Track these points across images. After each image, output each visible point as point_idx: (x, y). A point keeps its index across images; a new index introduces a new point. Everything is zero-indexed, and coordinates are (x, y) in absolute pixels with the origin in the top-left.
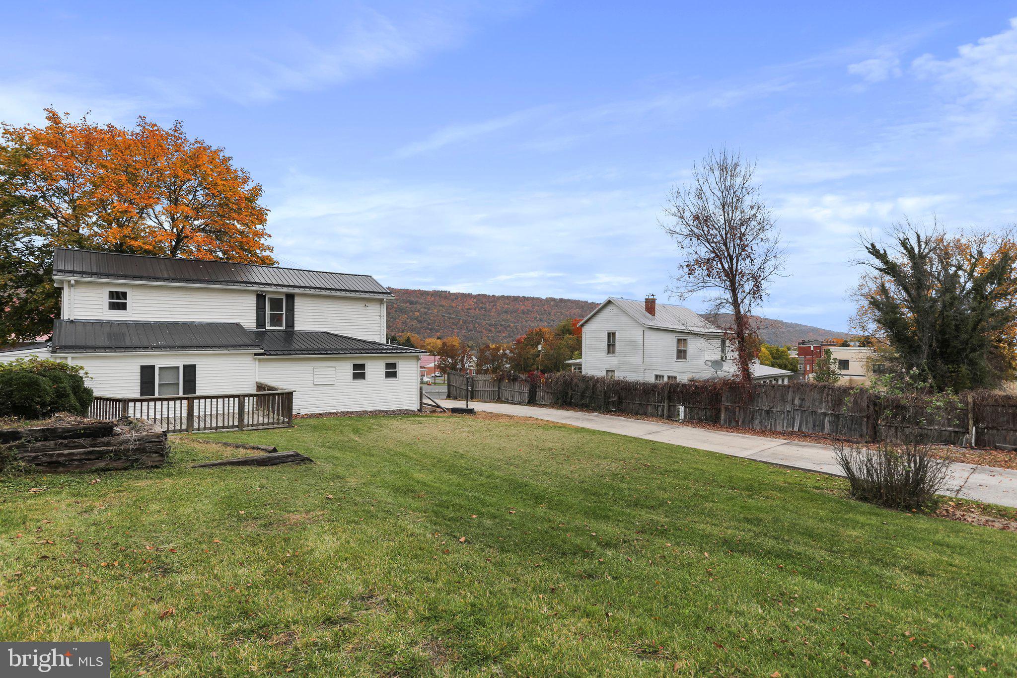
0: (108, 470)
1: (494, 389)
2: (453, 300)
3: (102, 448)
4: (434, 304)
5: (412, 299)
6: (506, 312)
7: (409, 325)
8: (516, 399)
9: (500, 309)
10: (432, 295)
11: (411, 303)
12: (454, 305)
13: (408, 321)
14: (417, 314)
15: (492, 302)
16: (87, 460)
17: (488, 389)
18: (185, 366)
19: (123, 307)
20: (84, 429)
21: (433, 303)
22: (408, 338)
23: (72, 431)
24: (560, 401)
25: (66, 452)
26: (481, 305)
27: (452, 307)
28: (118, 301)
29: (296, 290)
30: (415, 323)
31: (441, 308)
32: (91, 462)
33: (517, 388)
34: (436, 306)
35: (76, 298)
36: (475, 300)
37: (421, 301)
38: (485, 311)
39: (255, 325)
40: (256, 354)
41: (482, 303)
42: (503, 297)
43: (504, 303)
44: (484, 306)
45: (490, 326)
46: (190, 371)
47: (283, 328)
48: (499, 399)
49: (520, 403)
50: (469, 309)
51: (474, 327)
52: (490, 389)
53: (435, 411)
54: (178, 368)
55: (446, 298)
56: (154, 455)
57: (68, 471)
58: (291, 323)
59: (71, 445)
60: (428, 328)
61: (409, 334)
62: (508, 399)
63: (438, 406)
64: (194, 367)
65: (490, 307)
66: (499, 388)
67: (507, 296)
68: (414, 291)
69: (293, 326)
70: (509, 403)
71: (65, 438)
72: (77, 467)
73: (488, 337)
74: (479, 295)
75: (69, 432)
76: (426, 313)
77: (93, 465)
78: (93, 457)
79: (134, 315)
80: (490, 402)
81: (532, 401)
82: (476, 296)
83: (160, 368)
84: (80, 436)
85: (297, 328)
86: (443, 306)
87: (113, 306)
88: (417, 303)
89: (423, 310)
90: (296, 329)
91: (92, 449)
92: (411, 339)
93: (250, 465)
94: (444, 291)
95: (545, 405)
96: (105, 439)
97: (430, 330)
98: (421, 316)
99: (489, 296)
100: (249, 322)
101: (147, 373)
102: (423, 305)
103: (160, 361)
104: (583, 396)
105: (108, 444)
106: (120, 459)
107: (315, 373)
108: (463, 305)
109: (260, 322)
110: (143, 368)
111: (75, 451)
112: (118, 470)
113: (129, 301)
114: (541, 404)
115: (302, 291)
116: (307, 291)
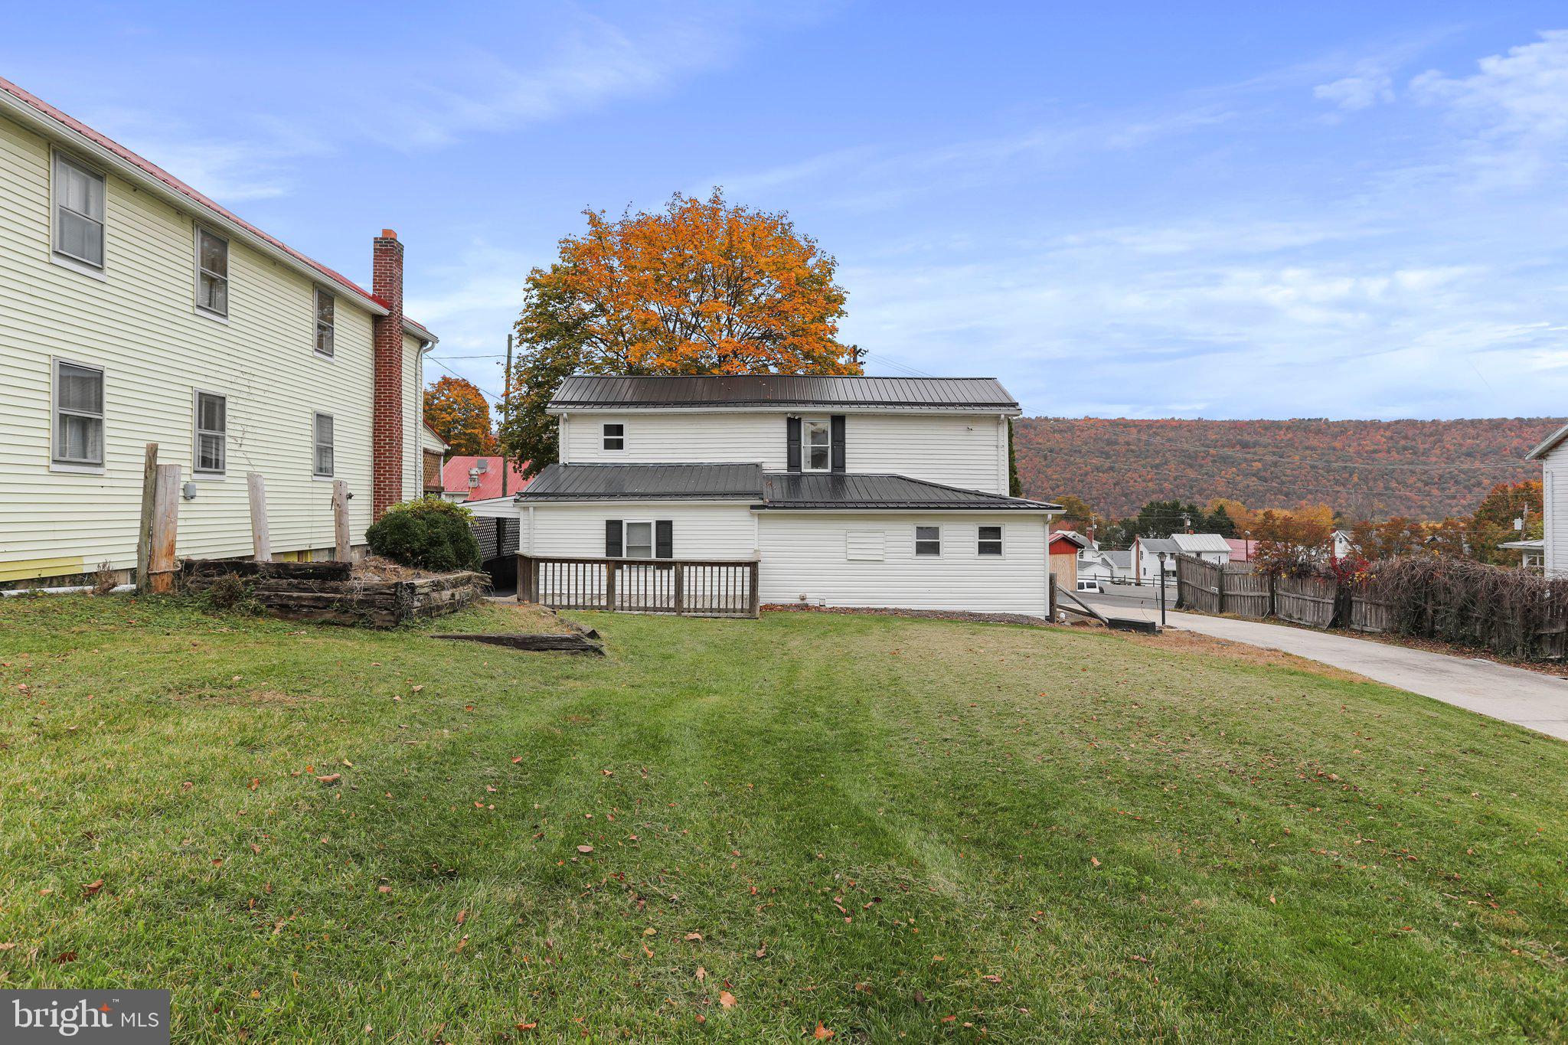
0: (333, 624)
1: (1264, 594)
2: (1335, 437)
3: (329, 595)
4: (1292, 445)
5: (1247, 438)
6: (1468, 455)
7: (1240, 486)
8: (1309, 617)
9: (1452, 448)
10: (1288, 428)
11: (1245, 445)
12: (1338, 444)
13: (1239, 478)
14: (1259, 465)
15: (1431, 435)
16: (315, 607)
17: (1251, 594)
18: (658, 523)
19: (619, 445)
20: (314, 568)
21: (1290, 444)
22: (1221, 508)
23: (302, 570)
24: (1403, 627)
25: (295, 594)
26: (1403, 442)
27: (1334, 449)
28: (614, 437)
29: (845, 409)
30: (1253, 482)
31: (1308, 452)
32: (319, 611)
33: (1309, 592)
34: (1297, 448)
35: (571, 436)
36: (1388, 434)
37: (1265, 440)
38: (1415, 453)
39: (785, 466)
40: (753, 507)
41: (1406, 438)
42: (1459, 423)
43: (1464, 437)
44: (1409, 444)
45: (1426, 484)
46: (665, 528)
47: (829, 470)
48: (1270, 613)
49: (1315, 627)
50: (1375, 451)
51: (1386, 488)
52: (1256, 594)
53: (1084, 624)
54: (649, 525)
55: (1318, 432)
56: (385, 612)
57: (298, 619)
58: (839, 463)
59: (301, 586)
60: (1280, 492)
61: (1222, 501)
62: (1290, 616)
63: (1092, 615)
64: (669, 524)
65: (1426, 446)
66: (1272, 592)
67: (1472, 422)
68: (1251, 423)
69: (843, 467)
70: (1292, 624)
71: (295, 577)
72: (306, 616)
73: (1423, 507)
74: (1397, 422)
75: (300, 570)
76: (1275, 464)
77: (321, 615)
78: (321, 605)
79: (631, 456)
80: (1256, 621)
81: (1341, 622)
82: (1389, 425)
83: (628, 524)
84: (307, 576)
85: (851, 469)
86: (1312, 449)
87: (609, 445)
88: (1255, 444)
89: (1269, 458)
90: (848, 471)
91: (319, 594)
92: (1228, 509)
93: (504, 644)
94: (1316, 420)
95: (1371, 633)
96: (333, 584)
97: (1286, 495)
98: (1265, 470)
99: (1423, 423)
100: (775, 461)
101: (614, 528)
102: (1270, 449)
103: (631, 514)
104: (1464, 616)
105: (336, 590)
106: (346, 612)
107: (850, 540)
108: (1359, 445)
109: (794, 461)
110: (609, 523)
111: (303, 594)
112: (344, 625)
113: (625, 437)
114: (1362, 632)
115: (854, 409)
116: (864, 409)
